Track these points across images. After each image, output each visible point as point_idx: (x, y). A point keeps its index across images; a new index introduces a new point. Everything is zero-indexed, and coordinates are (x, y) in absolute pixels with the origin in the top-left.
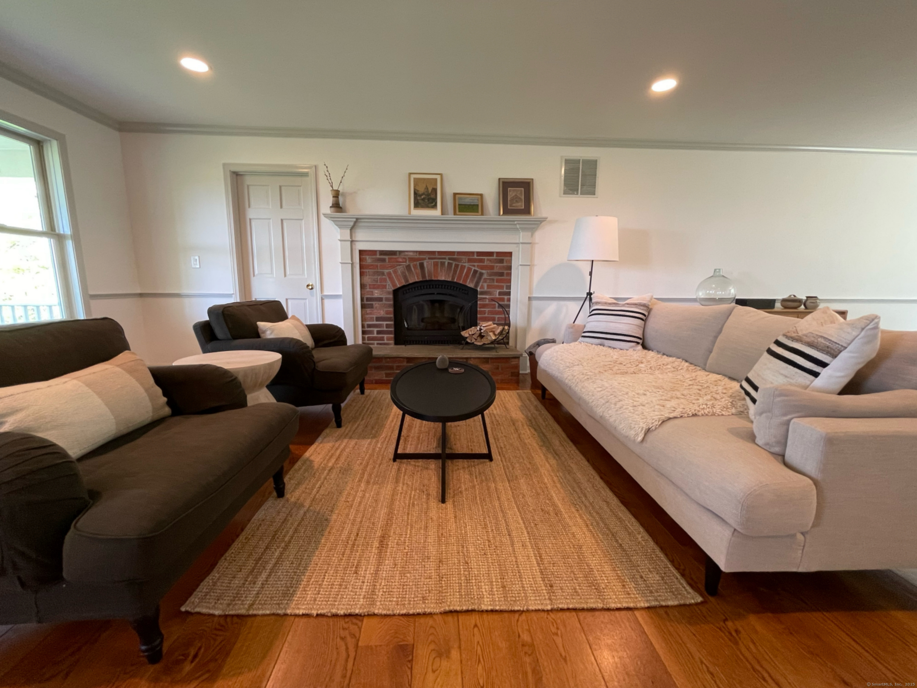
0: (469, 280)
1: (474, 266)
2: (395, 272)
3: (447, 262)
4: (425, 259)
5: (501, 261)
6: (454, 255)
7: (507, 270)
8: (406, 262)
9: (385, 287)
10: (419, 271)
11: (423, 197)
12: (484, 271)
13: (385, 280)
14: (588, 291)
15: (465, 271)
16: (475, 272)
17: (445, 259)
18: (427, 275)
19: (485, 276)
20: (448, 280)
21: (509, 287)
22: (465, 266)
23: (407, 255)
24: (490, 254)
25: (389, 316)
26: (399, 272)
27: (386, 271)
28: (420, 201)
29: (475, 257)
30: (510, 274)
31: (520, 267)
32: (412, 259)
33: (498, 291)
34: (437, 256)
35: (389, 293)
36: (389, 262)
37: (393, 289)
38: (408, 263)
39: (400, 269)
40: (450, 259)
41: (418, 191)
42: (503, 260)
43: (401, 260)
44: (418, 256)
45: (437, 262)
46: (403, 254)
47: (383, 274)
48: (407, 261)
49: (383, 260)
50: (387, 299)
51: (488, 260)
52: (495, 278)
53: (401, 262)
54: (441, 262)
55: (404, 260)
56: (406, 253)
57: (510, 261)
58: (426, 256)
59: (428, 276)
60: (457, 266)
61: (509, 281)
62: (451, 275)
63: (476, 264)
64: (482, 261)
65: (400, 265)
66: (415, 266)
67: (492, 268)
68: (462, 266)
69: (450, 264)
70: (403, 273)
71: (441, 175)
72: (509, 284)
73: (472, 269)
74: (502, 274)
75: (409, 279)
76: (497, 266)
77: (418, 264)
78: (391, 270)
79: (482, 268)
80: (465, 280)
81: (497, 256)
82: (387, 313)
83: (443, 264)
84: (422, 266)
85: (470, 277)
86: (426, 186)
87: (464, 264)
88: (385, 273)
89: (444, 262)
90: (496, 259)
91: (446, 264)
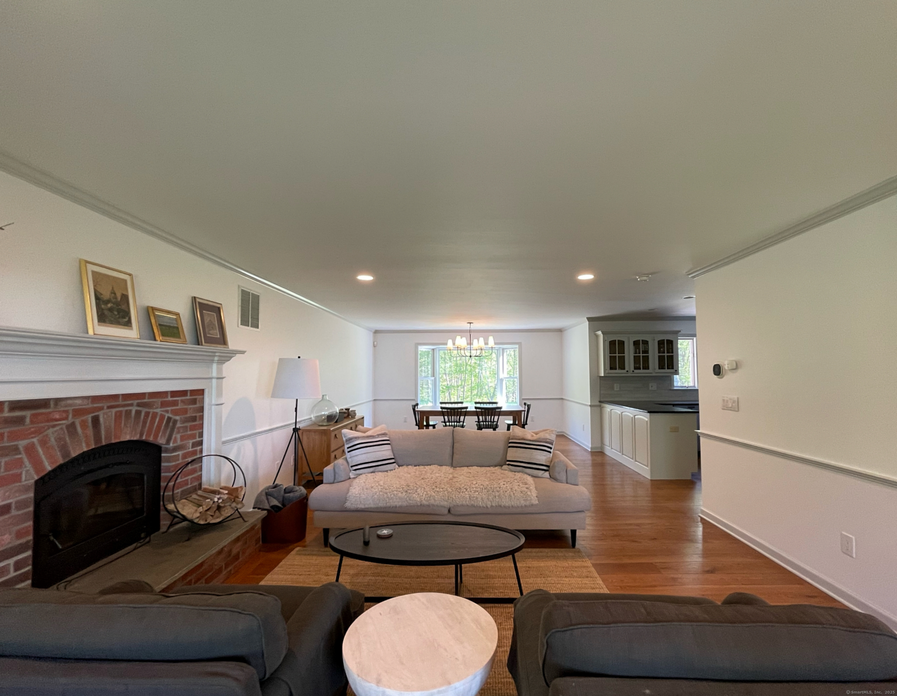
0: (160, 435)
1: (167, 411)
2: (44, 443)
3: (134, 409)
4: (101, 409)
5: (194, 402)
6: (144, 398)
7: (200, 412)
8: (66, 418)
9: (17, 478)
10: (90, 431)
11: (109, 305)
12: (177, 418)
13: (20, 463)
14: (294, 427)
15: (157, 420)
16: (169, 419)
17: (132, 405)
18: (103, 437)
19: (179, 425)
20: (135, 439)
21: (201, 435)
22: (157, 413)
23: (70, 405)
24: (183, 393)
25: (23, 541)
26: (53, 439)
27: (22, 444)
28: (106, 312)
29: (170, 399)
30: (202, 418)
31: (213, 407)
32: (78, 412)
33: (191, 442)
34: (120, 402)
35: (26, 489)
36: (32, 422)
37: (36, 478)
38: (70, 419)
39: (52, 434)
40: (139, 405)
41: (101, 294)
42: (196, 399)
43: (57, 416)
44: (90, 406)
45: (121, 412)
46: (63, 403)
47: (16, 450)
48: (70, 416)
49: (20, 420)
50: (20, 505)
51: (182, 401)
52: (189, 424)
53: (57, 420)
54: (126, 411)
55: (64, 415)
56: (69, 402)
57: (202, 400)
58: (105, 405)
59: (106, 438)
60: (147, 414)
61: (201, 426)
62: (139, 429)
63: (169, 409)
64: (175, 403)
65: (54, 426)
66: (84, 424)
67: (185, 411)
68: (154, 413)
69: (138, 413)
70: (59, 439)
71: (130, 275)
72: (201, 431)
73: (165, 416)
74: (194, 419)
75: (71, 449)
76: (190, 408)
77: (90, 420)
78: (35, 440)
79: (175, 413)
80: (156, 436)
81: (191, 395)
82: (19, 535)
83: (128, 413)
84: (96, 421)
85: (163, 428)
86: (113, 288)
87: (155, 411)
88: (21, 449)
89: (131, 411)
90: (190, 399)
91: (133, 412)
